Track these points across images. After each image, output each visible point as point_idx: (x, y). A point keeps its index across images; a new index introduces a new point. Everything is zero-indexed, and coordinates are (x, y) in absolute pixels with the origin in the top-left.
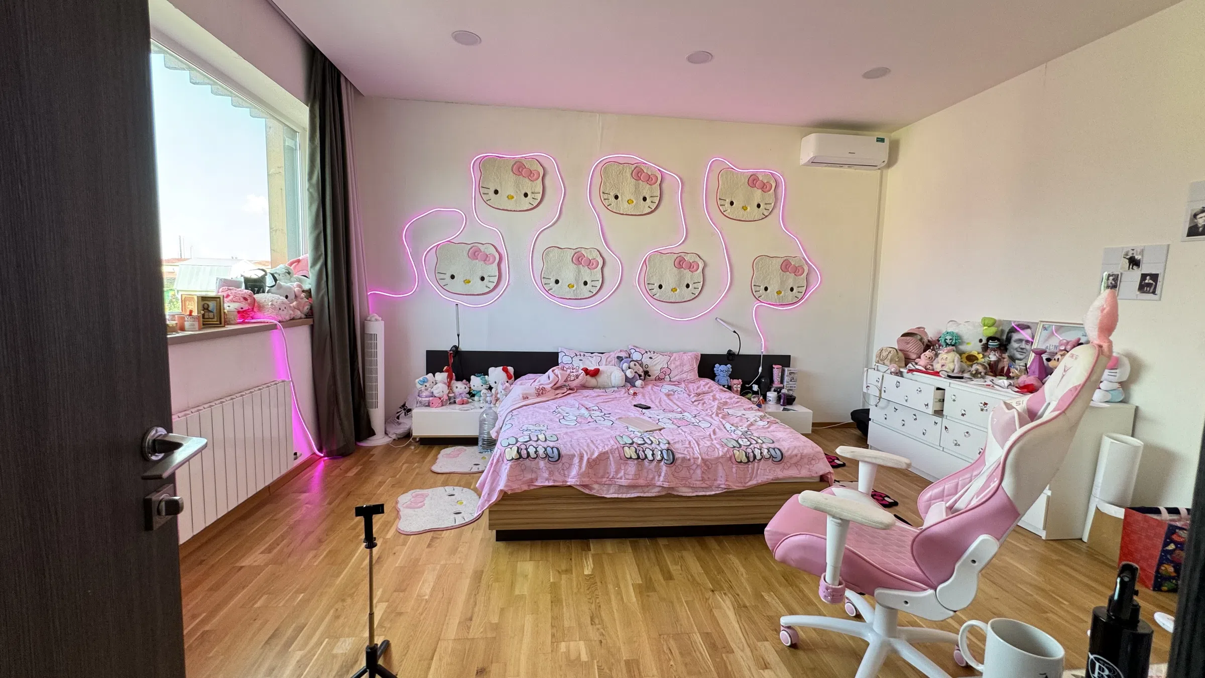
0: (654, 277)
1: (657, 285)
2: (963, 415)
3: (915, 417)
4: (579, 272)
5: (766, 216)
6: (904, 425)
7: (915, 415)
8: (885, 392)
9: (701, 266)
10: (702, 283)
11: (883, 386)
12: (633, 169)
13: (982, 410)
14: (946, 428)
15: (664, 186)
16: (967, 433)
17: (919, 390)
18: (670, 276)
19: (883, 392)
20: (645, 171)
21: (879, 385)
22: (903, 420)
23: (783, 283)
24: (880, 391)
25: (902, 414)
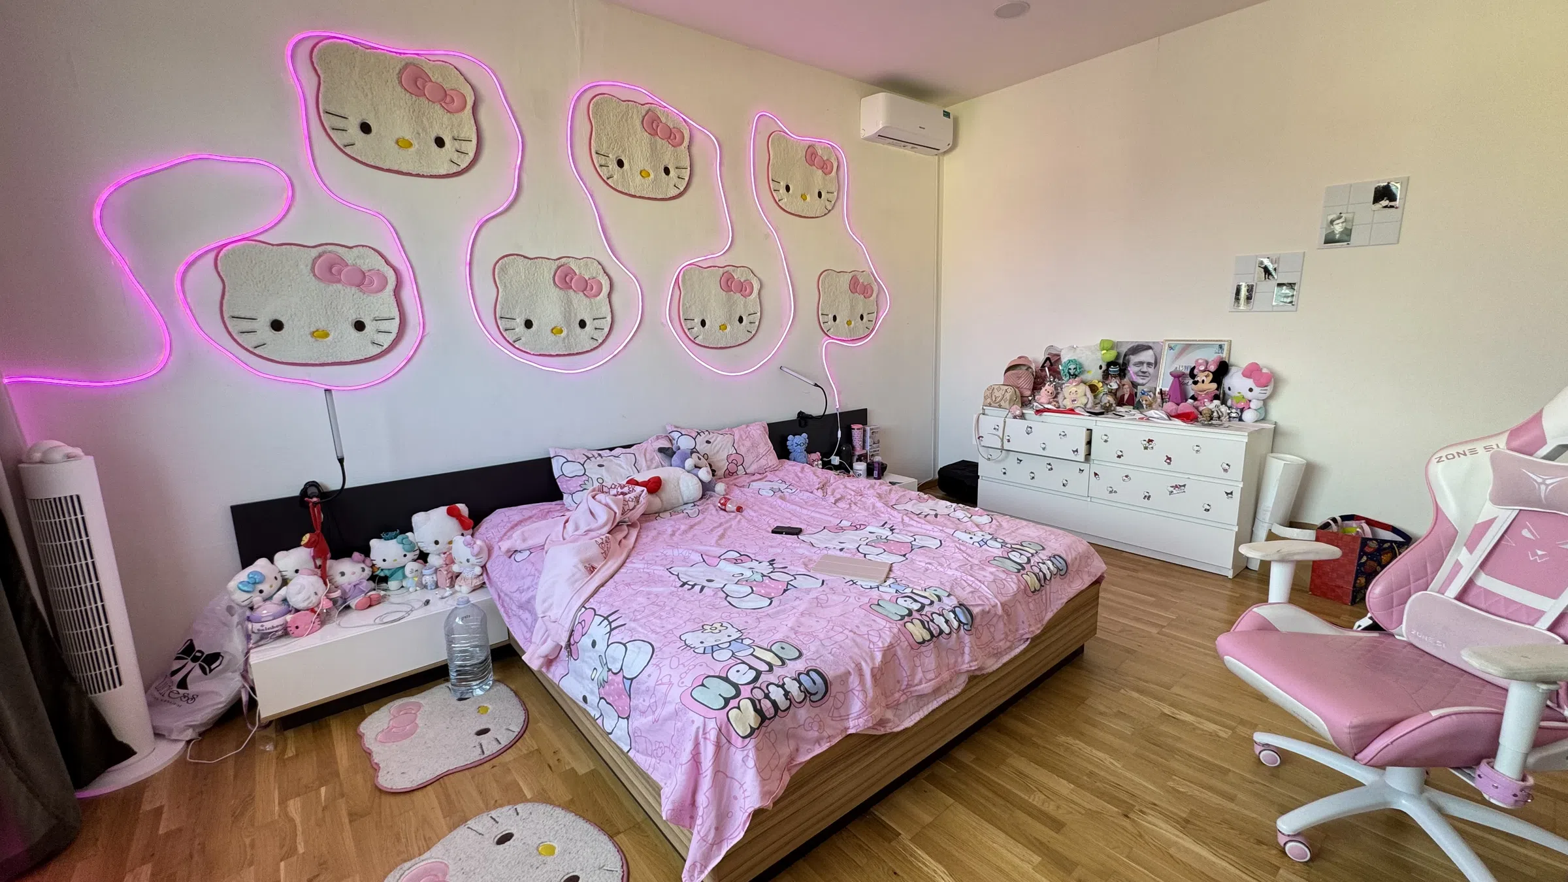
0: (693, 307)
1: (698, 321)
2: (1119, 457)
3: (1049, 467)
4: (569, 302)
5: (829, 211)
6: (1033, 478)
7: (1049, 464)
8: (1009, 441)
9: (756, 287)
10: (759, 314)
11: (1006, 434)
12: (644, 113)
13: (1146, 448)
14: (1096, 474)
15: (695, 150)
16: (1127, 476)
17: (1063, 434)
18: (715, 306)
19: (1005, 441)
20: (663, 120)
21: (1000, 433)
22: (1032, 473)
23: (852, 307)
24: (1002, 440)
25: (1029, 464)
